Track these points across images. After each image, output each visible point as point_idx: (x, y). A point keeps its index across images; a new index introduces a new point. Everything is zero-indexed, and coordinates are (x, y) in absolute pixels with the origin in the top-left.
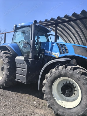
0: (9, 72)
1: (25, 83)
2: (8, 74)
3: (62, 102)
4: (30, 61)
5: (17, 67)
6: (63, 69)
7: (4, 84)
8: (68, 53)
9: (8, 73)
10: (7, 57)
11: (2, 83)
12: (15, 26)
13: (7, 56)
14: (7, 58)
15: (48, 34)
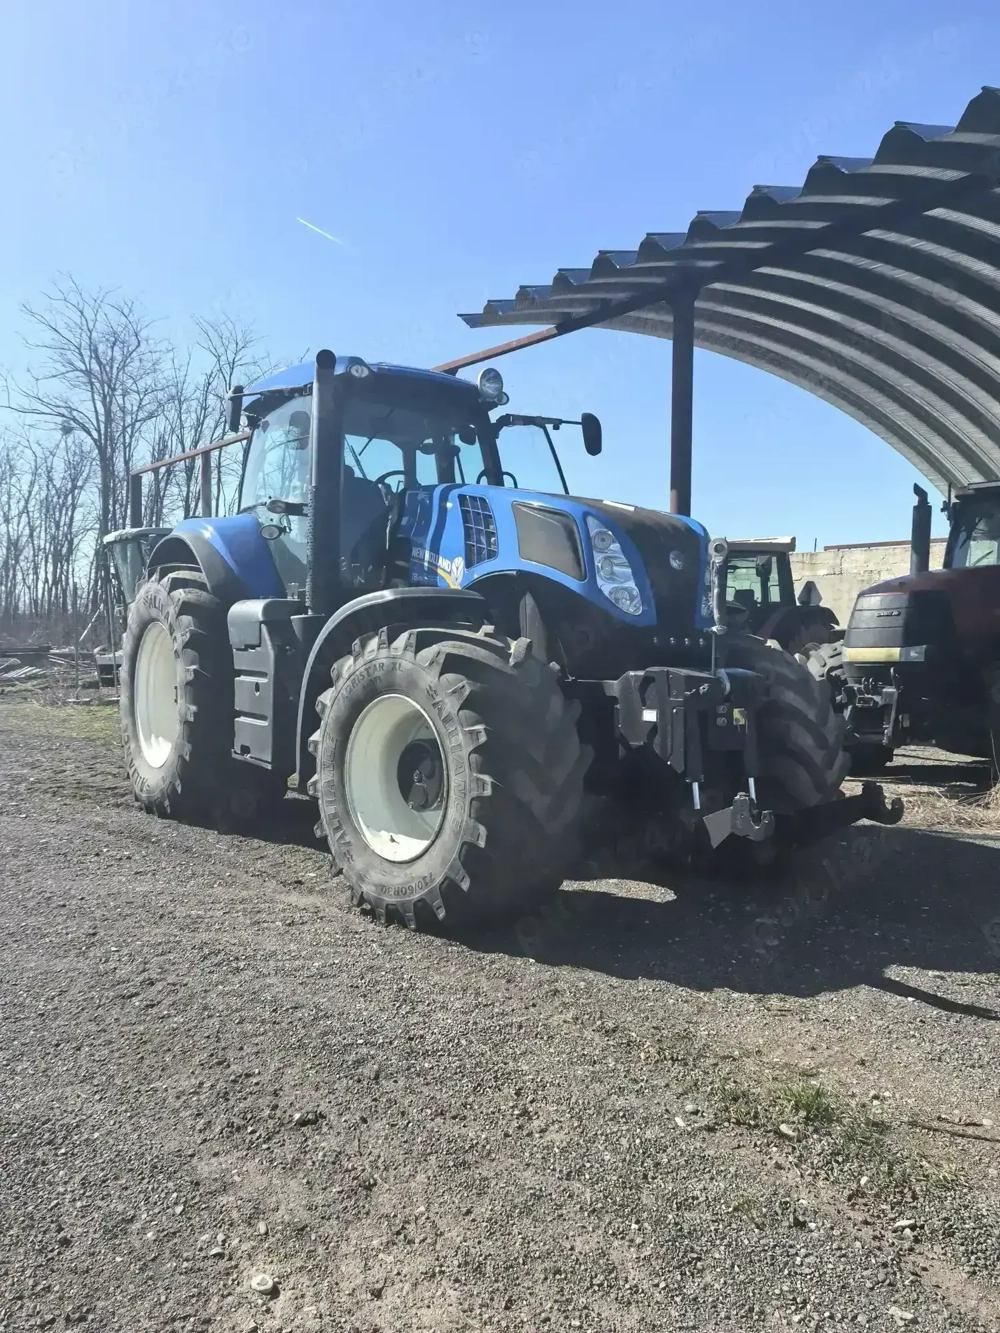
0: (194, 703)
1: (269, 767)
2: (192, 719)
3: (393, 840)
4: (297, 628)
5: (240, 673)
6: (379, 648)
7: (178, 782)
8: (492, 555)
9: (194, 708)
10: (185, 608)
11: (167, 782)
12: (231, 399)
13: (185, 604)
14: (186, 619)
15: (494, 415)
